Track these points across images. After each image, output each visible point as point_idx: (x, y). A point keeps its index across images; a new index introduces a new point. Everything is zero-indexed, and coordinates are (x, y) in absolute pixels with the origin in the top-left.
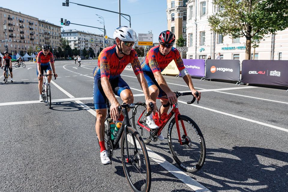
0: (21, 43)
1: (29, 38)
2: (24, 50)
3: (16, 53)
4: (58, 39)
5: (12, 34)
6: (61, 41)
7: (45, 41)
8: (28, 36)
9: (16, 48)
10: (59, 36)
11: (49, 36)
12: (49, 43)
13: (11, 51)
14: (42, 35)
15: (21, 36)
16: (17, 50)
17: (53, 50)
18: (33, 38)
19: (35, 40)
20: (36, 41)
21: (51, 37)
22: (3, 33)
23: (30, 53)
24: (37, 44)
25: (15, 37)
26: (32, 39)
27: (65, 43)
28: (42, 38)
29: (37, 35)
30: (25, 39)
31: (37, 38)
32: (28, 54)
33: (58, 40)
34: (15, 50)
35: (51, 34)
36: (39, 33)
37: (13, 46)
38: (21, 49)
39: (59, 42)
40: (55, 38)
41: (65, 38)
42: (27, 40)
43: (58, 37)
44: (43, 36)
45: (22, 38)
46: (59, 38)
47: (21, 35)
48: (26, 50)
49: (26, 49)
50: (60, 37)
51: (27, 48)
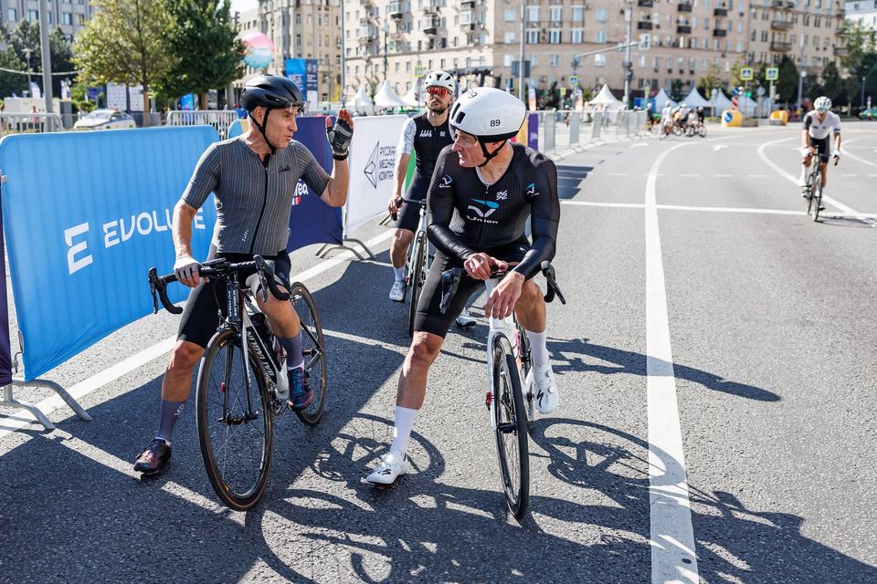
0: (675, 51)
1: (707, 28)
2: (684, 78)
3: (655, 88)
4: (828, 25)
5: (649, 17)
6: (841, 33)
7: (770, 39)
8: (707, 20)
9: (656, 71)
10: (834, 13)
11: (789, 18)
12: (786, 47)
13: (641, 81)
14: (760, 13)
15: (678, 22)
16: (662, 77)
17: (804, 74)
18: (724, 26)
19: (730, 35)
20: (736, 41)
21: (800, 18)
22: (617, 14)
23: (711, 89)
24: (735, 52)
25: (658, 27)
26: (718, 33)
27: (860, 41)
28: (762, 26)
29: (742, 15)
30: (694, 34)
31: (739, 26)
32: (702, 91)
33: (827, 33)
34: (652, 76)
35: (800, 8)
36: (751, 6)
37: (648, 60)
38: (676, 76)
39: (833, 40)
40: (817, 24)
41: (860, 22)
42: (701, 34)
43: (829, 17)
44: (765, 17)
45: (684, 30)
46: (834, 22)
47: (682, 18)
48: (692, 78)
49: (692, 72)
50: (840, 16)
51: (697, 69)
